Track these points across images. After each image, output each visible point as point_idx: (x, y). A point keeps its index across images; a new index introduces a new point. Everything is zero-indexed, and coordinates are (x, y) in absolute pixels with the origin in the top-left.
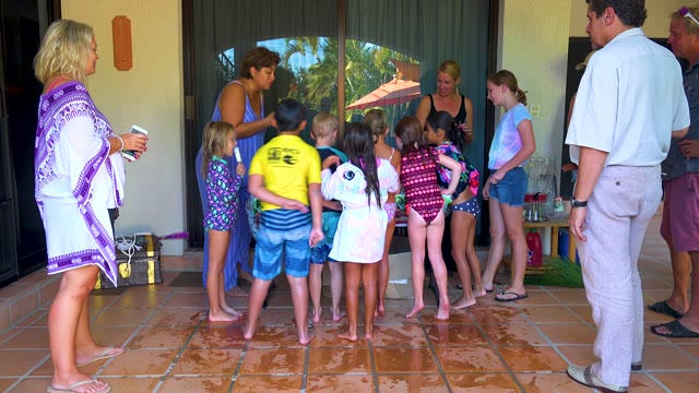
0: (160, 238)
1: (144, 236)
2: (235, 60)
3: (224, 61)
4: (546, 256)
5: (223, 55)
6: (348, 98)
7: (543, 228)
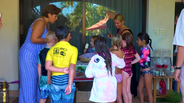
0: (8, 83)
1: (2, 82)
2: (41, 11)
3: (36, 11)
4: (168, 90)
5: (36, 8)
6: (87, 25)
7: (166, 79)
